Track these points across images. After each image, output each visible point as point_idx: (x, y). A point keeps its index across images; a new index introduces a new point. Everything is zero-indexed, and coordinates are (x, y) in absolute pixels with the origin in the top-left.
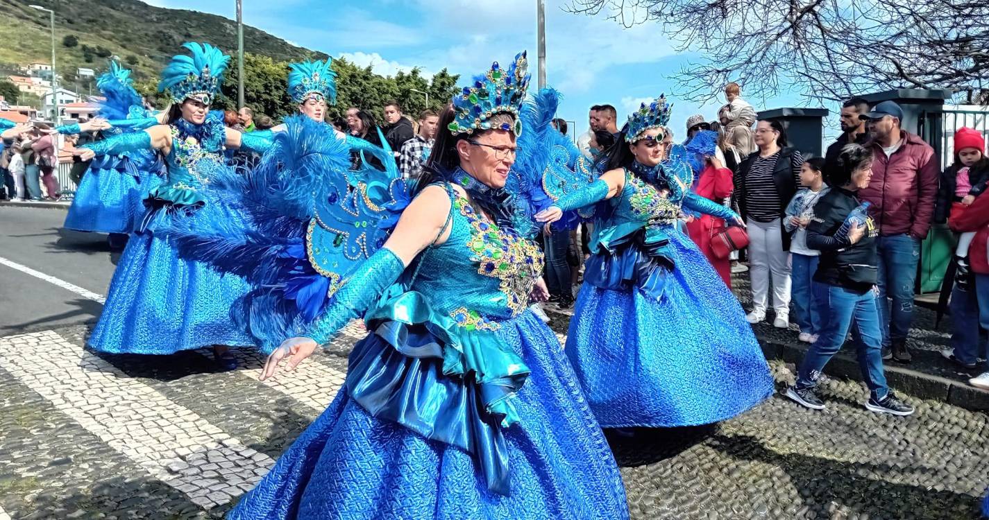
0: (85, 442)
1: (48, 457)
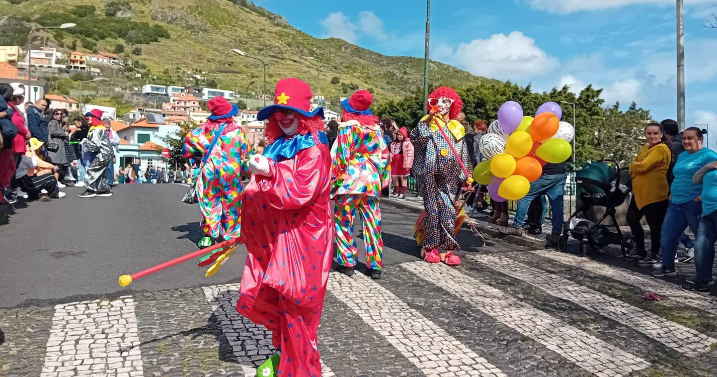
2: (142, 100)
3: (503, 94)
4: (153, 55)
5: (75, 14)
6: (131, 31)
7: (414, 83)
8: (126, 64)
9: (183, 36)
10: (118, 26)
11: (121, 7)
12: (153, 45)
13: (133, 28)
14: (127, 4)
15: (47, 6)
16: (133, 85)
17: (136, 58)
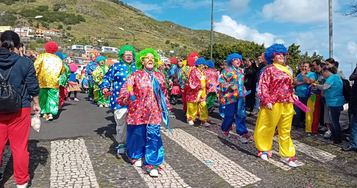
0: (133, 173)
1: (120, 176)
2: (72, 53)
3: (251, 48)
4: (77, 30)
5: (38, 10)
6: (66, 18)
7: (207, 43)
8: (63, 35)
9: (92, 20)
10: (60, 16)
11: (61, 6)
12: (77, 25)
13: (67, 17)
14: (64, 5)
15: (25, 6)
16: (67, 45)
17: (68, 31)
